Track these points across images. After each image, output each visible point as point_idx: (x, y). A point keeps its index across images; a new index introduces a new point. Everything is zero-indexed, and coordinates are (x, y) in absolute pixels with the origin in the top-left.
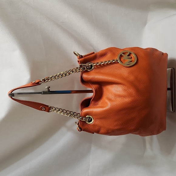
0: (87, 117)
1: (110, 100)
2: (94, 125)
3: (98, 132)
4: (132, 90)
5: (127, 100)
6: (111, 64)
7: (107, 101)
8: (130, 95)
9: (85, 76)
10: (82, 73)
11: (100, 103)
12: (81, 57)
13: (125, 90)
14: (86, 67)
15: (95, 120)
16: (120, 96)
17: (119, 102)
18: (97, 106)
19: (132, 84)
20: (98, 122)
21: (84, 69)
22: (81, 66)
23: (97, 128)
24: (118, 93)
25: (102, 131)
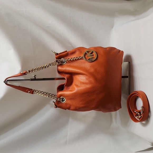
0: (61, 97)
1: (77, 86)
2: (66, 104)
3: (69, 108)
4: (92, 79)
5: (88, 86)
6: (78, 59)
7: (75, 86)
8: (90, 83)
9: (60, 68)
10: (58, 66)
11: (71, 88)
12: (57, 54)
13: (87, 79)
14: (61, 62)
15: (67, 100)
16: (83, 83)
17: (82, 88)
18: (69, 90)
19: (92, 75)
20: (69, 102)
21: (59, 63)
22: (57, 61)
23: (68, 106)
24: (82, 81)
25: (72, 108)
